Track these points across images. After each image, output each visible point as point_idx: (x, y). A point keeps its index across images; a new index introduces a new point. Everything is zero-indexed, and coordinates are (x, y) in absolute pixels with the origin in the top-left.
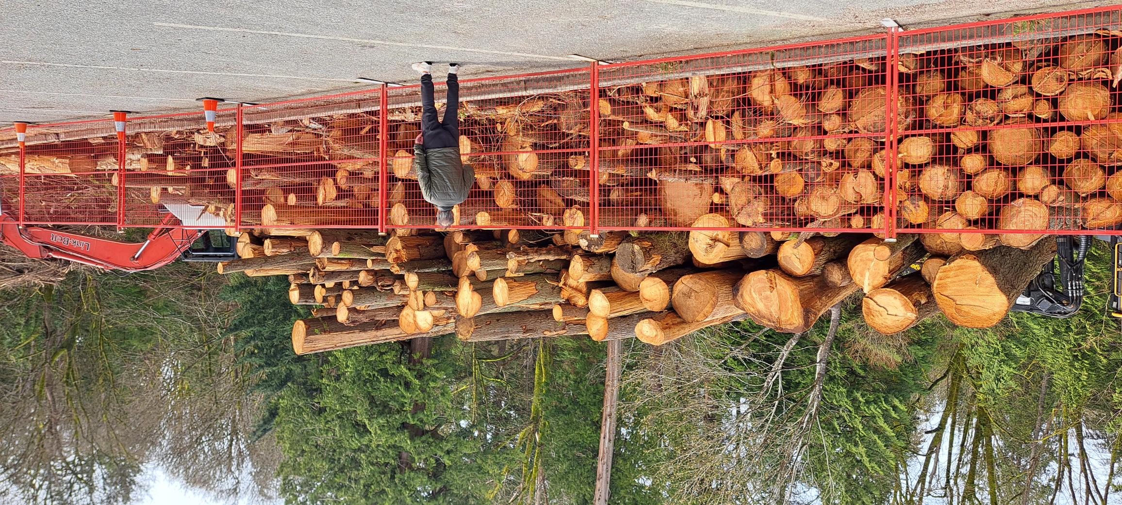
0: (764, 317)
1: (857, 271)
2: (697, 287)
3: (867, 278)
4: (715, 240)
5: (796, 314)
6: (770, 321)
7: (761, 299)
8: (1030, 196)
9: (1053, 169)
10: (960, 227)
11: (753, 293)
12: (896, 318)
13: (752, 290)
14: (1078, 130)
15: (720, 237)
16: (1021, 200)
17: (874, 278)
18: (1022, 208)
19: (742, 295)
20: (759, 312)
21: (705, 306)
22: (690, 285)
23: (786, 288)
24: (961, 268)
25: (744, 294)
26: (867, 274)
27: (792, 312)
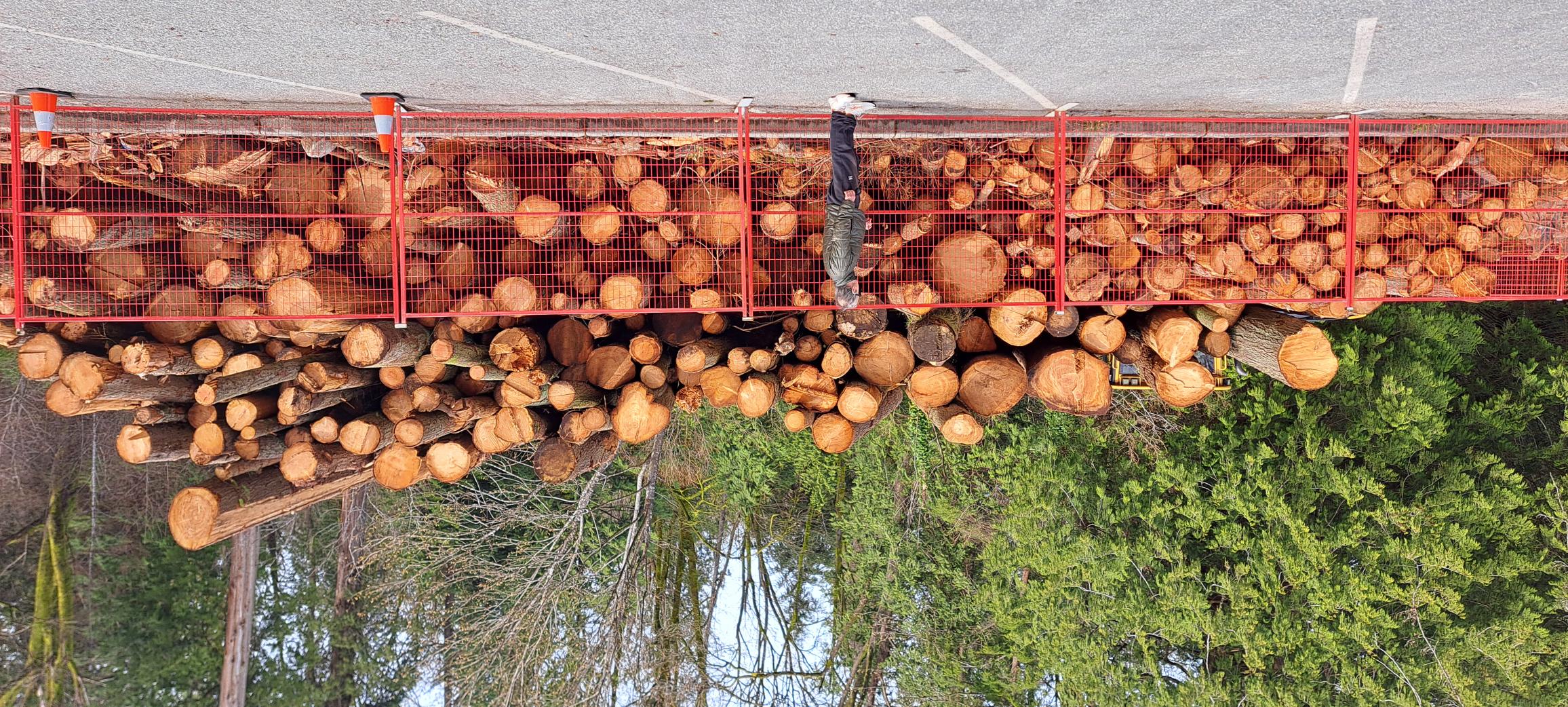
0: (1060, 402)
1: (1165, 345)
2: (997, 374)
3: (1174, 352)
4: (1030, 318)
5: (1102, 395)
6: (1066, 405)
7: (1059, 383)
8: (1373, 270)
9: (1389, 247)
10: (1309, 297)
11: (1051, 376)
12: (1193, 390)
13: (1051, 372)
14: (1409, 216)
15: (1035, 315)
16: (1366, 273)
17: (1182, 351)
18: (1367, 281)
19: (1037, 379)
20: (1055, 397)
21: (1008, 394)
22: (987, 372)
23: (1094, 368)
24: (1305, 335)
25: (1040, 378)
26: (1175, 348)
27: (1098, 394)
